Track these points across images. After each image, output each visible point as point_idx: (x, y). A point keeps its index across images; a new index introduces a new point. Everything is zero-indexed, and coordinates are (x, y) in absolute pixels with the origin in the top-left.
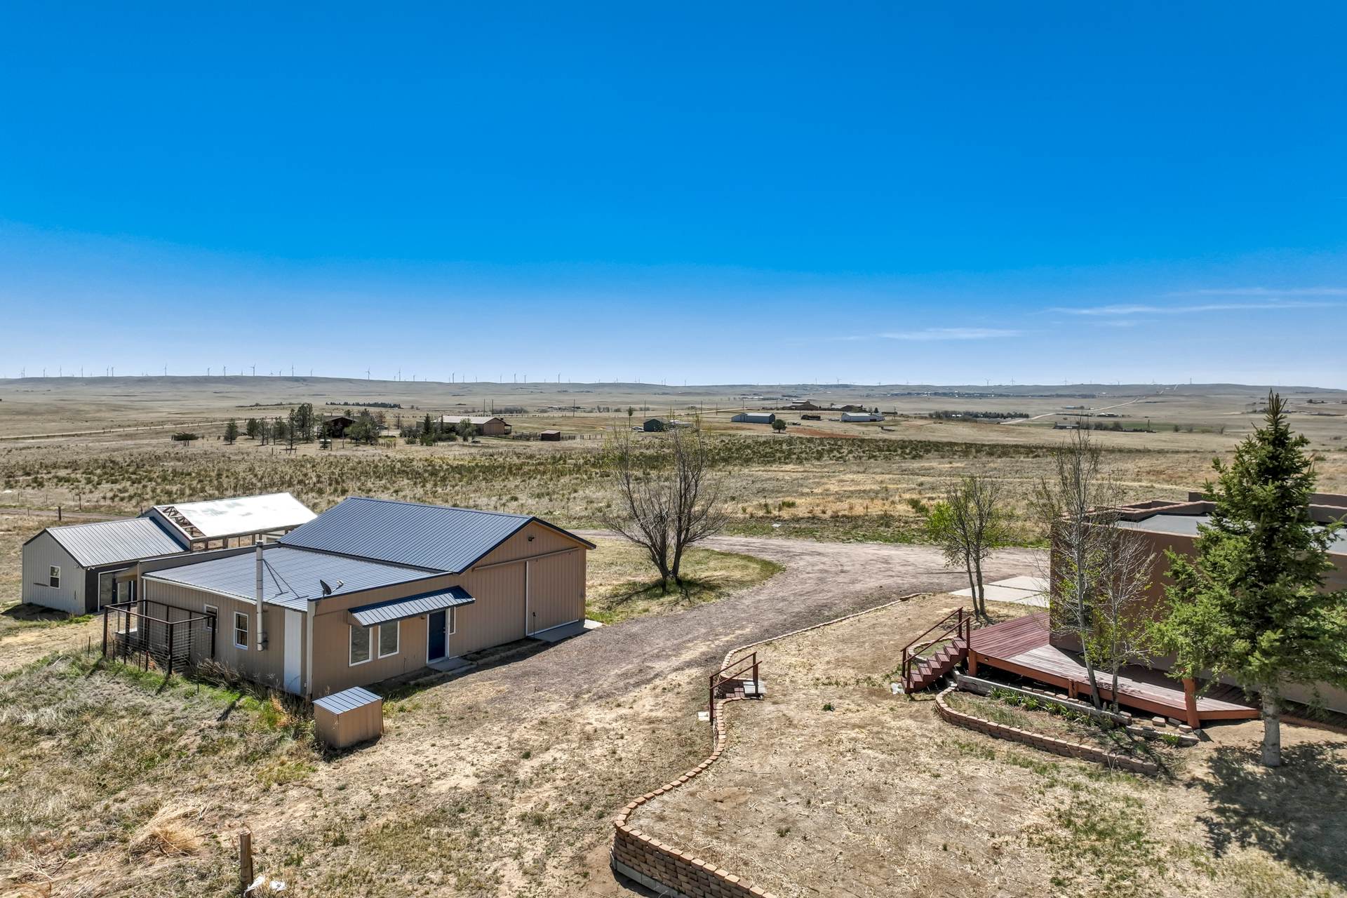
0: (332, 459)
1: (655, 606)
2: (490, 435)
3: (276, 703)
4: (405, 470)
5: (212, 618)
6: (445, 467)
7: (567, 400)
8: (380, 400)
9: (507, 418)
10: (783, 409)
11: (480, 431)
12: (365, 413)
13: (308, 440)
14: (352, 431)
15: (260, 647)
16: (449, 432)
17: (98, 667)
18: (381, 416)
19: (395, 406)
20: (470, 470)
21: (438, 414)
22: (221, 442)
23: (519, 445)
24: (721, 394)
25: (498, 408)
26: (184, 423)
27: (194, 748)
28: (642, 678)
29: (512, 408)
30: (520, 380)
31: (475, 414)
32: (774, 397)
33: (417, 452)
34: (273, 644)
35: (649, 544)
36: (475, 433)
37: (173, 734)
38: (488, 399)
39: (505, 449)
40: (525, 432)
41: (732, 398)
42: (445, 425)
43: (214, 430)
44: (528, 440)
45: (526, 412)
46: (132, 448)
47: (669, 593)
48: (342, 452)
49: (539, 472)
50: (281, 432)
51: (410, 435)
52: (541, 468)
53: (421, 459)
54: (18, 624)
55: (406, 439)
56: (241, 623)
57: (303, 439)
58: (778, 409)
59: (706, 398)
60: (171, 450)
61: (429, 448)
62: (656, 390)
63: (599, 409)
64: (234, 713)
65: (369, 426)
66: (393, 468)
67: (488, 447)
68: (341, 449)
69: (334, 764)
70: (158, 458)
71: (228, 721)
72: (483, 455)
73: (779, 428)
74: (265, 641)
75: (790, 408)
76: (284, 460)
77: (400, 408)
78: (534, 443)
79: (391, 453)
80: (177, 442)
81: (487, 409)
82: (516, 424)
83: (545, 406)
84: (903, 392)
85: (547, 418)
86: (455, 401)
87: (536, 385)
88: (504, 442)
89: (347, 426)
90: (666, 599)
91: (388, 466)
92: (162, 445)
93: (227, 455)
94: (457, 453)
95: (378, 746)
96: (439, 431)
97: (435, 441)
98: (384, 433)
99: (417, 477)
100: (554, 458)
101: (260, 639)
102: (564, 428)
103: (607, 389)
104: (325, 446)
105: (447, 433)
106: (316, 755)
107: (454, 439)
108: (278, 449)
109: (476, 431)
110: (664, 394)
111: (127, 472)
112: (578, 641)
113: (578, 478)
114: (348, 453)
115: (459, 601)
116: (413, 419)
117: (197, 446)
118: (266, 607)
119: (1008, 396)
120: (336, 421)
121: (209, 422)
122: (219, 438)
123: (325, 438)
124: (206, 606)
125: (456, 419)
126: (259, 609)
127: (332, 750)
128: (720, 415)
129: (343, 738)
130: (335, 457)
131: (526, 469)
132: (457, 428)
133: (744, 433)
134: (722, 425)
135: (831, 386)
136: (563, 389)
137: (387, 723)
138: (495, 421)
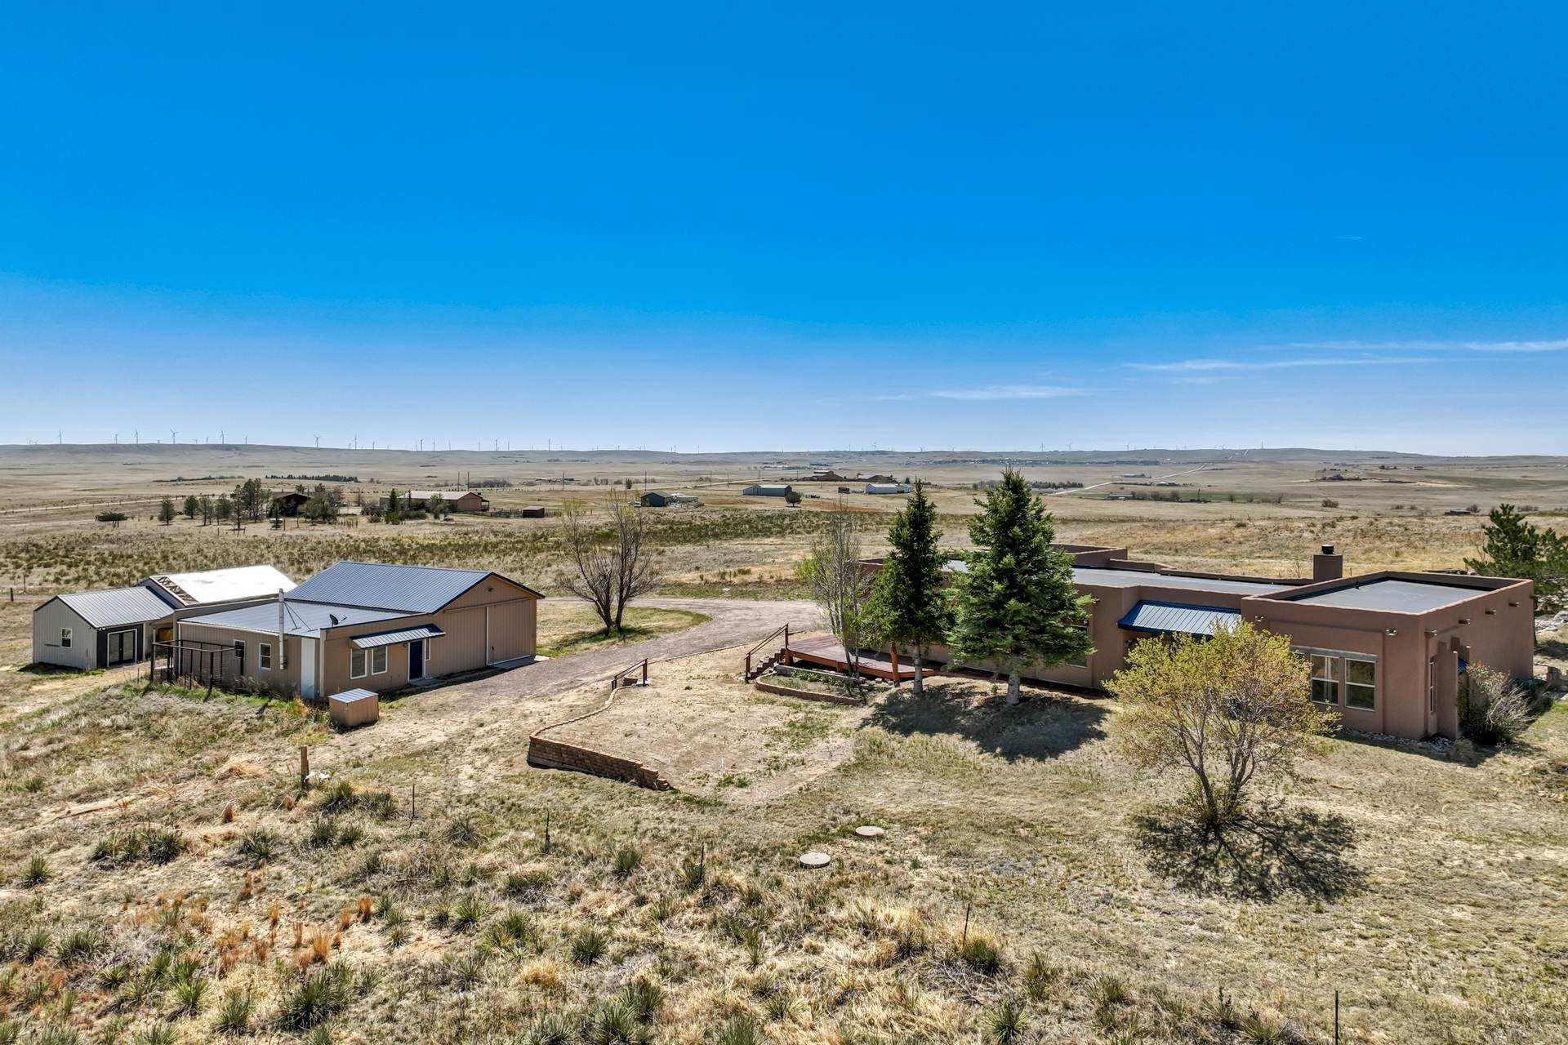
0: (287, 539)
1: (595, 646)
2: (465, 512)
3: (299, 702)
4: (371, 549)
5: (240, 649)
6: (414, 546)
7: (558, 471)
8: (332, 472)
9: (485, 493)
10: (804, 479)
11: (453, 507)
12: (320, 489)
13: (256, 519)
14: (307, 509)
15: (282, 667)
16: (418, 509)
17: (148, 690)
18: (338, 492)
19: (351, 479)
20: (442, 549)
21: (403, 488)
22: (156, 523)
23: (497, 523)
24: (742, 463)
25: (476, 481)
26: (103, 502)
27: (242, 730)
28: (572, 686)
29: (493, 480)
30: (503, 448)
31: (448, 488)
32: (801, 465)
33: (382, 531)
34: (292, 664)
35: (596, 599)
36: (447, 509)
37: (224, 723)
38: (463, 471)
39: (481, 527)
40: (505, 508)
41: (752, 467)
42: (413, 501)
43: (141, 509)
44: (508, 517)
45: (509, 485)
46: (52, 530)
47: (610, 638)
48: (297, 532)
49: (516, 549)
50: (224, 511)
51: (373, 513)
52: (519, 546)
53: (387, 539)
54: (39, 677)
55: (369, 517)
56: (266, 650)
57: (251, 518)
58: (798, 480)
59: (722, 468)
60: (100, 532)
61: (395, 526)
62: (663, 459)
63: (596, 481)
64: (267, 710)
65: (326, 503)
66: (357, 548)
67: (463, 525)
68: (295, 529)
69: (345, 735)
70: (87, 541)
71: (264, 713)
72: (457, 533)
73: (793, 501)
74: (286, 663)
75: (811, 479)
76: (234, 541)
77: (356, 481)
78: (515, 520)
79: (353, 533)
80: (103, 524)
81: (463, 482)
82: (494, 498)
83: (531, 478)
84: (946, 459)
85: (533, 491)
86: (424, 473)
87: (521, 453)
88: (480, 520)
89: (302, 503)
90: (605, 642)
91: (351, 546)
92: (86, 526)
93: (167, 536)
94: (427, 532)
95: (376, 725)
96: (406, 508)
97: (402, 519)
98: (343, 511)
99: (385, 556)
100: (535, 535)
101: (282, 661)
102: (550, 503)
103: (606, 458)
104: (277, 525)
105: (415, 510)
106: (332, 730)
107: (424, 517)
108: (226, 529)
109: (449, 507)
110: (673, 463)
111: (58, 556)
112: (528, 668)
113: (554, 555)
114: (303, 533)
115: (434, 634)
116: (376, 495)
117: (129, 527)
118: (286, 637)
119: (1063, 463)
120: (289, 498)
121: (132, 500)
122: (152, 518)
123: (277, 517)
124: (234, 641)
125: (426, 495)
126: (281, 639)
127: (343, 727)
128: (732, 488)
129: (351, 719)
130: (291, 537)
131: (502, 547)
132: (428, 504)
133: (751, 507)
134: (731, 499)
135: (867, 453)
136: (554, 458)
137: (381, 714)
138: (470, 496)
